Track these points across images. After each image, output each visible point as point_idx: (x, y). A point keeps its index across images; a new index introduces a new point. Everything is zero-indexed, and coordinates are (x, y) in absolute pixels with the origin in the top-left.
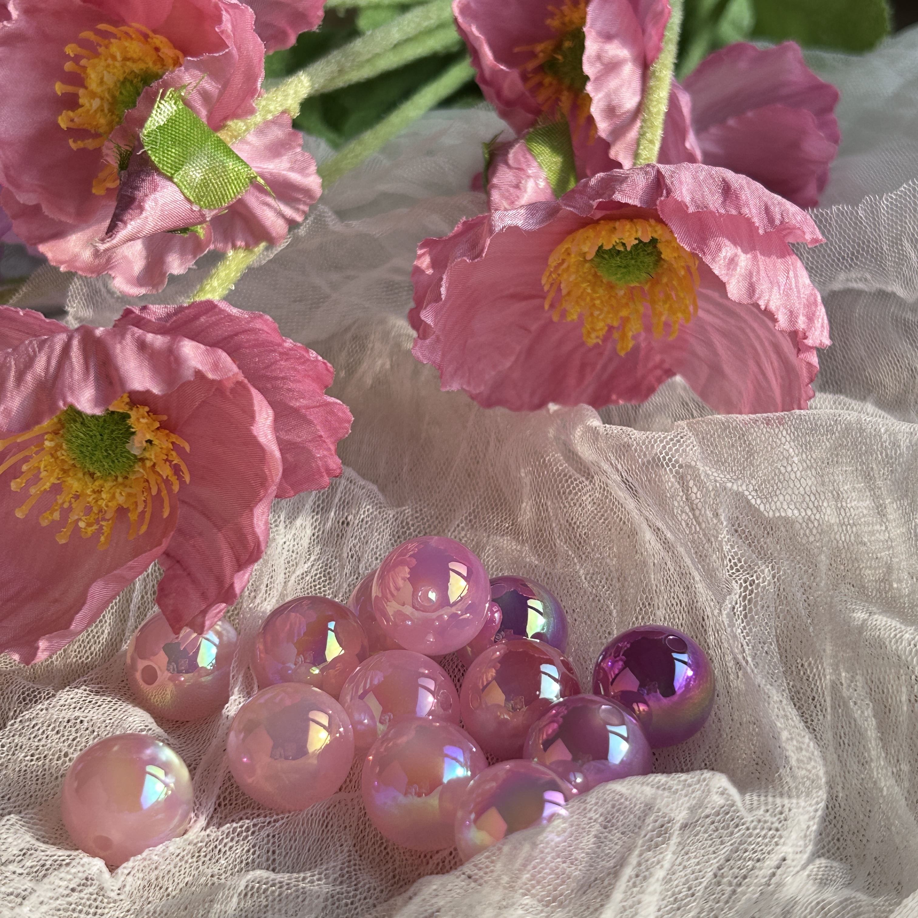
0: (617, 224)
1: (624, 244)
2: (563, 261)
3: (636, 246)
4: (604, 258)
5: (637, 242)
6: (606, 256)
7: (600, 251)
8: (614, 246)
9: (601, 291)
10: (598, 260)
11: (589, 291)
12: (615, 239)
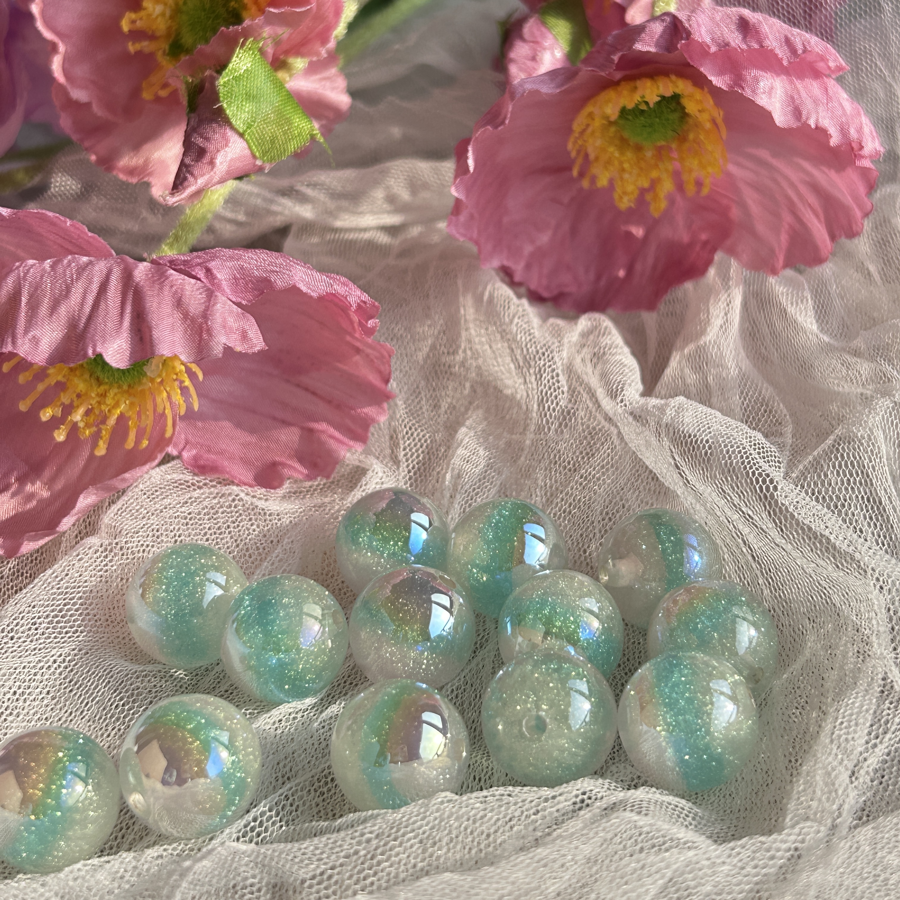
0: (638, 83)
1: (647, 103)
2: (588, 125)
3: (658, 103)
4: (628, 119)
5: (659, 99)
6: (630, 117)
7: (624, 112)
8: (637, 105)
9: (629, 154)
10: (621, 122)
11: (617, 154)
12: (637, 98)
